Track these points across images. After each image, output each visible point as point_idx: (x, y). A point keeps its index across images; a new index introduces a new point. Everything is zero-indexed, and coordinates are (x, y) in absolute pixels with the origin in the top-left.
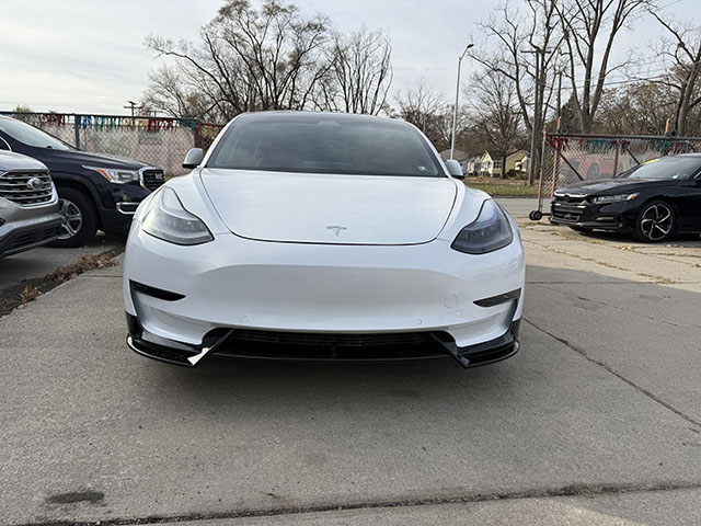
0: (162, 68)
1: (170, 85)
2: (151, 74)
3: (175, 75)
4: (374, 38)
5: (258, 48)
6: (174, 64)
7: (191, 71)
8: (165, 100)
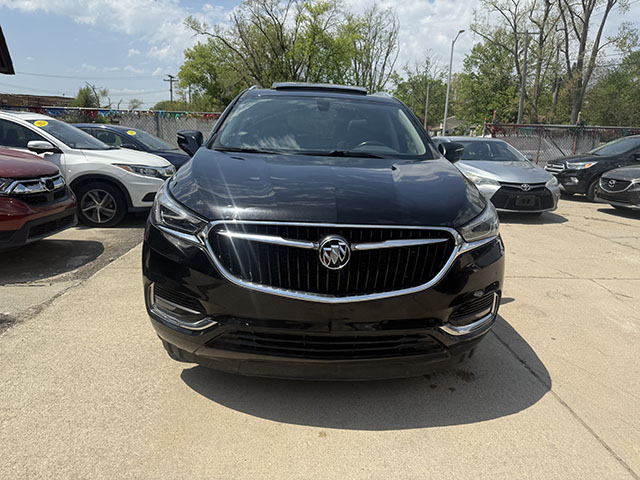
0: (197, 46)
2: (187, 52)
4: (384, 16)
5: (279, 28)
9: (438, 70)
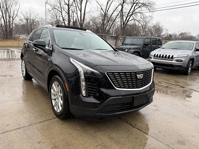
9: (34, 15)
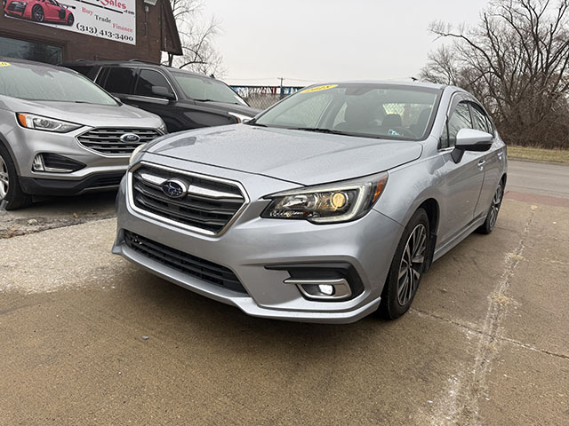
0: (441, 48)
1: (445, 63)
2: (430, 53)
3: (450, 53)
5: (535, 21)
6: (451, 43)
7: (465, 49)
8: (437, 75)
